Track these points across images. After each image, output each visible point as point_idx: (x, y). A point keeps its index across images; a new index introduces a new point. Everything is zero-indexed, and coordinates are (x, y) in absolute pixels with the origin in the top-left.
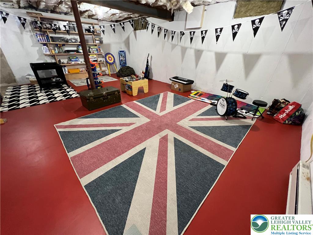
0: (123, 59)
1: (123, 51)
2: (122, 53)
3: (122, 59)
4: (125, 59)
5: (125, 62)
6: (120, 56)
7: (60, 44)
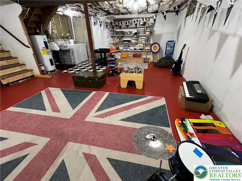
0: (171, 49)
1: (173, 41)
2: (171, 43)
3: (169, 49)
4: (172, 49)
5: (172, 52)
6: (168, 46)
7: (120, 36)
